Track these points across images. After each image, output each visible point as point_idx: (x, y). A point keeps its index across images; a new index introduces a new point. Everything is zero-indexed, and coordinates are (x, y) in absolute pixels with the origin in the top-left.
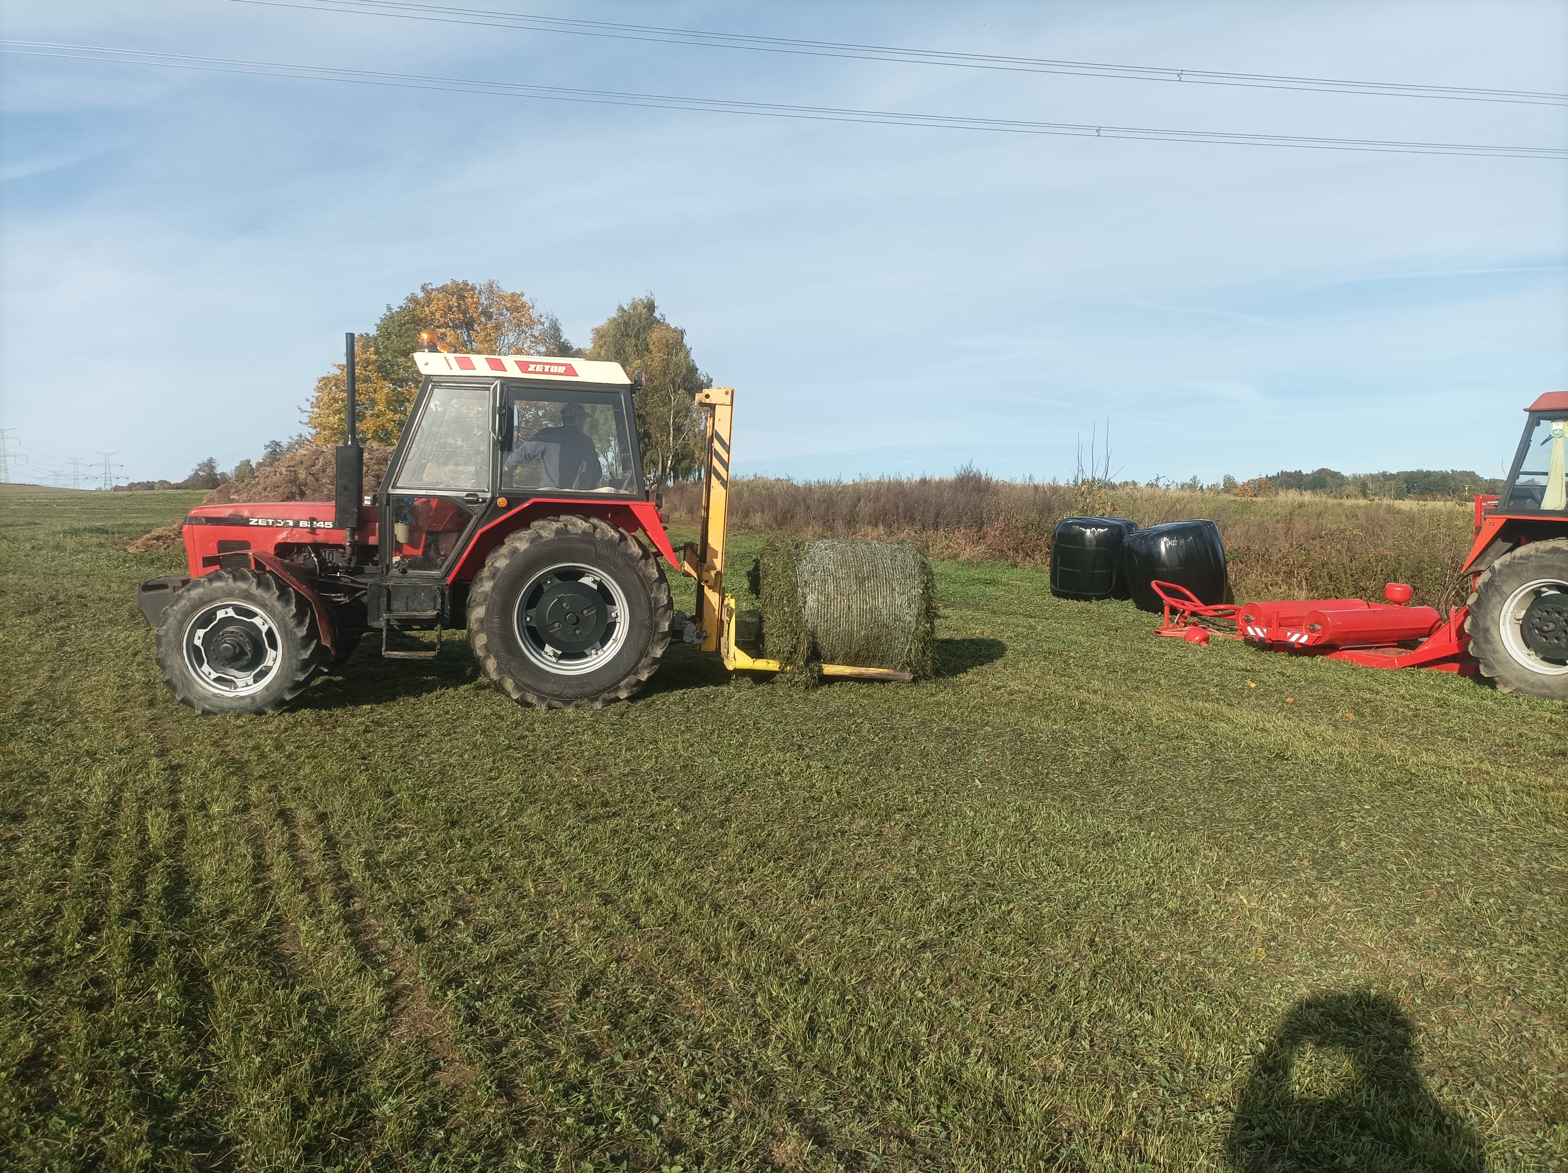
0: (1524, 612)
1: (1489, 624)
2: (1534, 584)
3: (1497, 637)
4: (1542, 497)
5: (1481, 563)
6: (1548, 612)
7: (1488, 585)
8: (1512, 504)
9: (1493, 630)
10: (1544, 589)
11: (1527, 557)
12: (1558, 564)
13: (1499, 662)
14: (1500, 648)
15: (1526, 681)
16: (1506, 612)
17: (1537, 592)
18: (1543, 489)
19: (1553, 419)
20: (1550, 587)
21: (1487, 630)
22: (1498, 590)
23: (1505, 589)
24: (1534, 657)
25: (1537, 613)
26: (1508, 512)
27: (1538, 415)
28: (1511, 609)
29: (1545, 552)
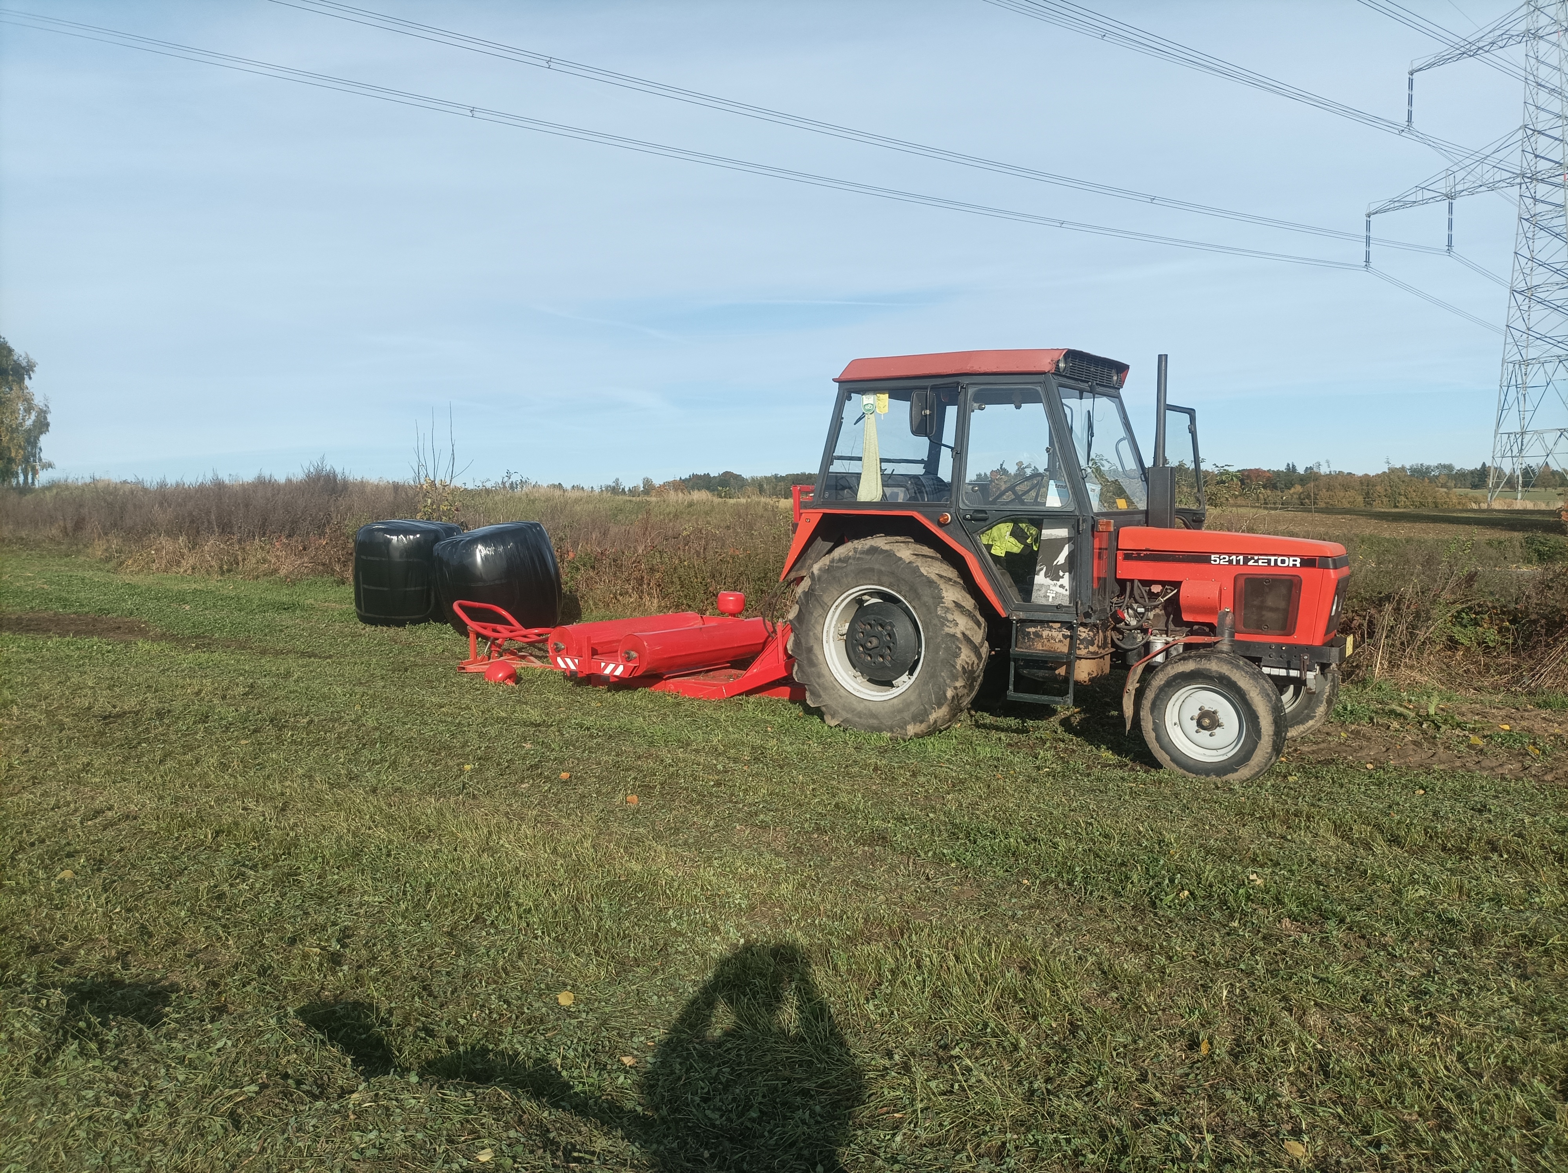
0: (847, 625)
1: (812, 642)
2: (854, 592)
3: (820, 657)
4: (858, 485)
5: (802, 567)
6: (870, 624)
7: (808, 594)
8: (827, 495)
9: (816, 648)
10: (866, 597)
11: (844, 560)
12: (877, 567)
13: (825, 689)
14: (825, 672)
15: (852, 710)
16: (829, 627)
17: (859, 601)
18: (858, 476)
19: (863, 392)
20: (872, 594)
21: (810, 650)
22: (818, 599)
23: (826, 599)
24: (860, 679)
25: (860, 627)
26: (824, 505)
27: (849, 386)
28: (834, 622)
29: (863, 552)
